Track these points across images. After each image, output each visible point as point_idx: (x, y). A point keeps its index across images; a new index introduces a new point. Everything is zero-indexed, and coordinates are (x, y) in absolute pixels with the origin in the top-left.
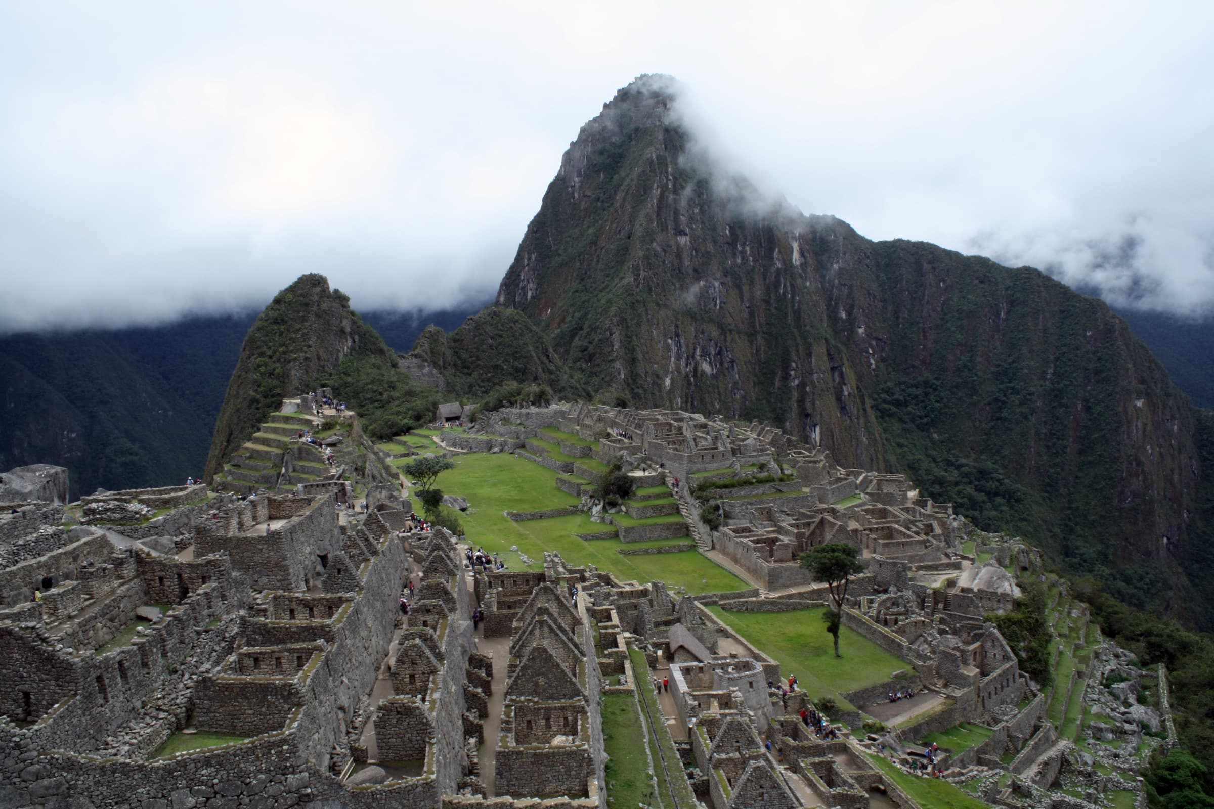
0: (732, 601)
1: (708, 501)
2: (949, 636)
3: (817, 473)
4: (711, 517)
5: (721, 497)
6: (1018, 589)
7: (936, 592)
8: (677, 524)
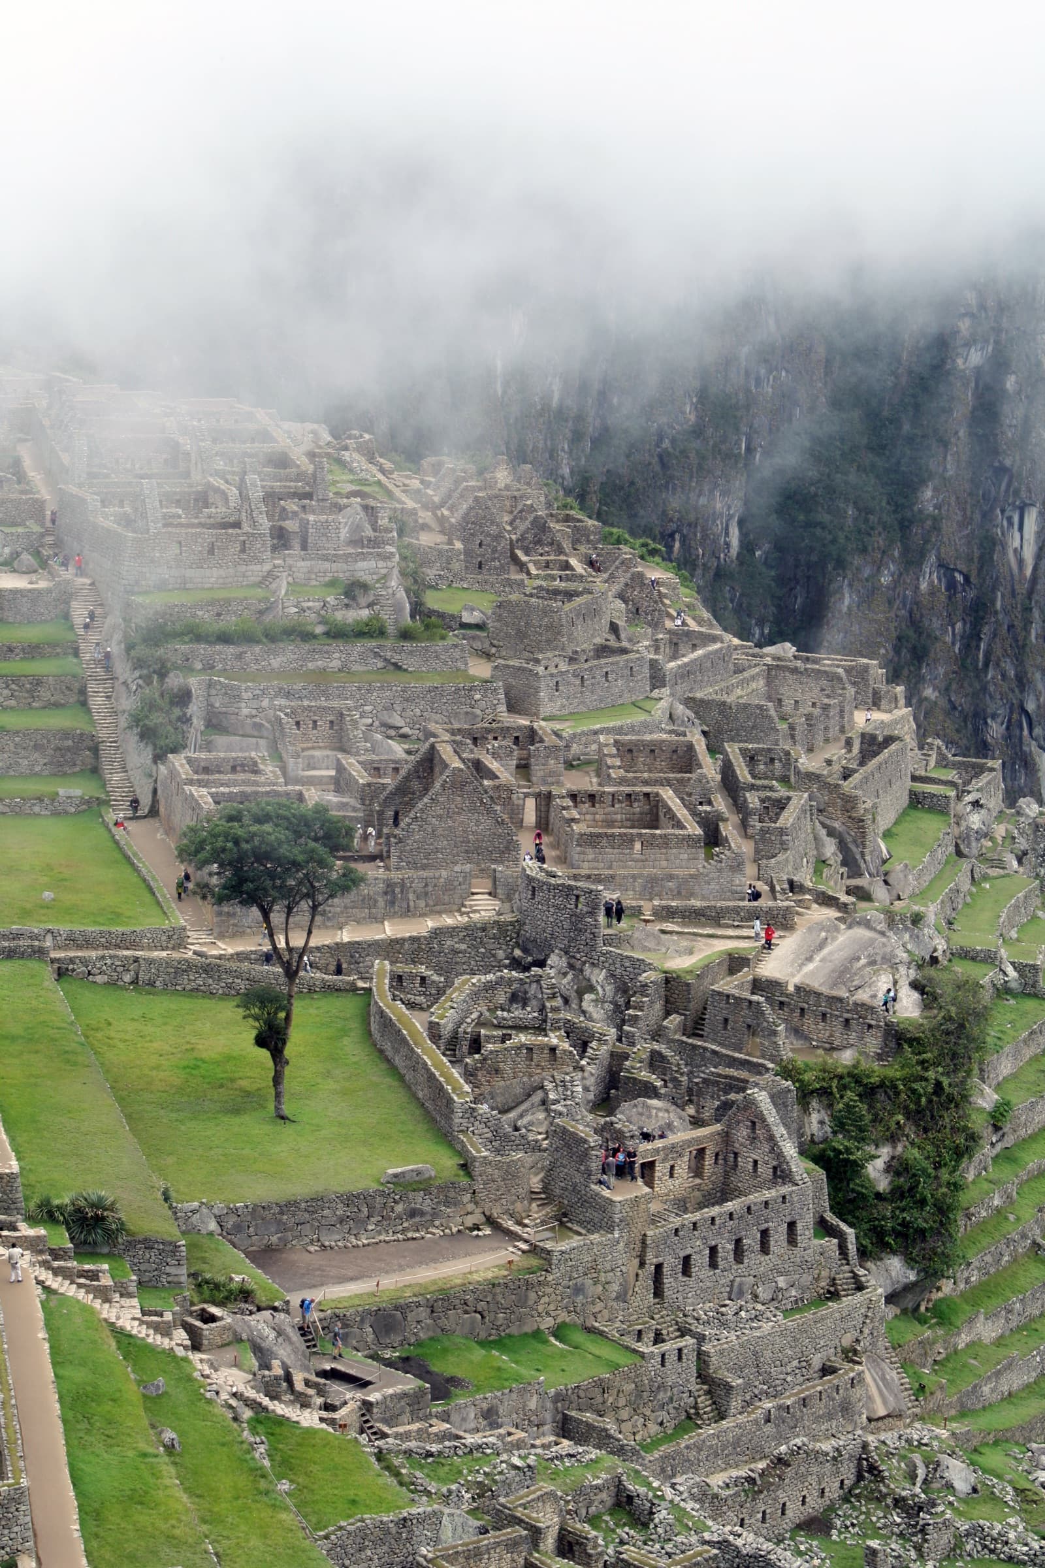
0: (94, 954)
1: (162, 674)
2: (655, 1102)
3: (551, 627)
4: (156, 719)
5: (209, 667)
6: (916, 995)
7: (670, 981)
8: (65, 734)
